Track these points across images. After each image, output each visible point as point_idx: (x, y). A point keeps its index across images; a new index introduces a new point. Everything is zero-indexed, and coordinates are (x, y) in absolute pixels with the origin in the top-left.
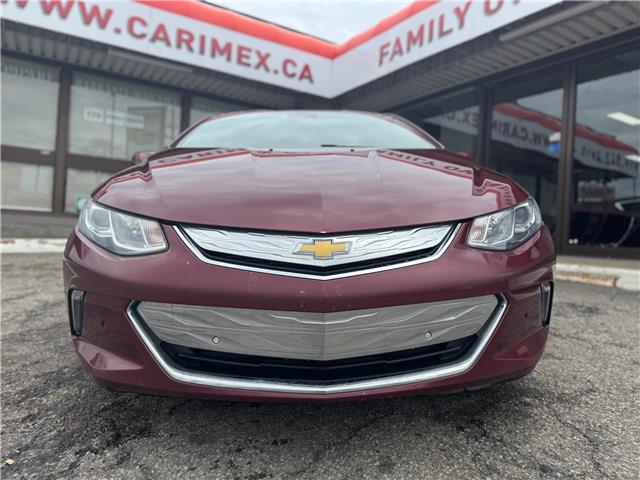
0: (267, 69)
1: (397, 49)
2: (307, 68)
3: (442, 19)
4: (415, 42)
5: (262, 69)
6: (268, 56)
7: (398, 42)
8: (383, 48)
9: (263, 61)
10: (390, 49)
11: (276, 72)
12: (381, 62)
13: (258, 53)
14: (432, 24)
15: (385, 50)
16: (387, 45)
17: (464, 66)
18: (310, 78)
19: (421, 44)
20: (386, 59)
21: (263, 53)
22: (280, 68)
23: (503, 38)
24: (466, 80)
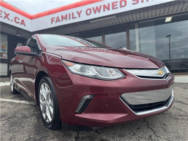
0: (9, 19)
1: (58, 20)
2: (23, 21)
3: (73, 14)
4: (64, 19)
5: (7, 19)
6: (8, 14)
7: (58, 18)
8: (52, 19)
9: (7, 16)
10: (55, 19)
11: (12, 21)
12: (52, 23)
13: (5, 13)
14: (70, 14)
15: (53, 20)
16: (54, 18)
17: (77, 28)
18: (24, 24)
19: (67, 20)
20: (54, 22)
21: (7, 13)
22: (13, 20)
23: (91, 22)
24: (76, 32)
